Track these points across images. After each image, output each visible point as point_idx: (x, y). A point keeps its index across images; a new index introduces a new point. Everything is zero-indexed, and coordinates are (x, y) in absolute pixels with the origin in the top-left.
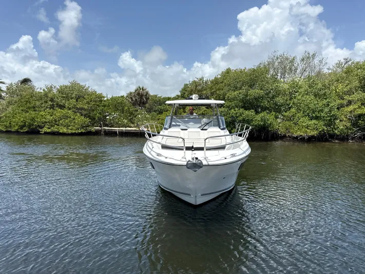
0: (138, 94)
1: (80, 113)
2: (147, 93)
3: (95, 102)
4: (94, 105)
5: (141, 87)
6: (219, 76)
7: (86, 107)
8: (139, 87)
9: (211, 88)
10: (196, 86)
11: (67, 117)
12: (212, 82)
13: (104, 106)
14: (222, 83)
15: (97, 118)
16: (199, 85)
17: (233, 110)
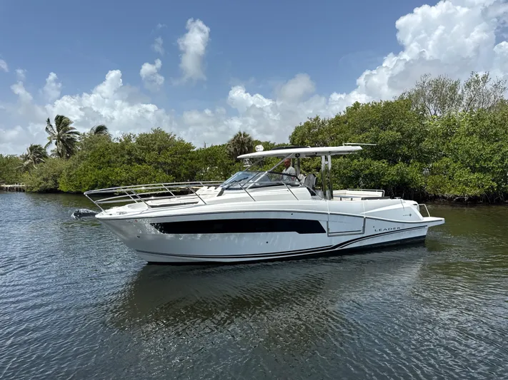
0: (238, 141)
1: (163, 168)
2: (250, 140)
3: (182, 154)
4: (180, 158)
5: (242, 133)
6: (343, 114)
7: (169, 161)
8: (240, 133)
9: (330, 131)
10: (310, 129)
11: (146, 174)
12: (331, 122)
13: (192, 159)
14: (345, 123)
15: (182, 175)
16: (314, 127)
17: (356, 161)
